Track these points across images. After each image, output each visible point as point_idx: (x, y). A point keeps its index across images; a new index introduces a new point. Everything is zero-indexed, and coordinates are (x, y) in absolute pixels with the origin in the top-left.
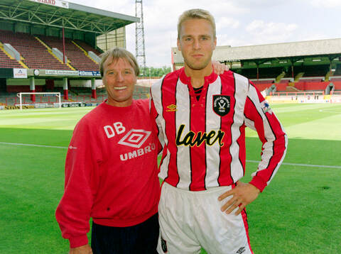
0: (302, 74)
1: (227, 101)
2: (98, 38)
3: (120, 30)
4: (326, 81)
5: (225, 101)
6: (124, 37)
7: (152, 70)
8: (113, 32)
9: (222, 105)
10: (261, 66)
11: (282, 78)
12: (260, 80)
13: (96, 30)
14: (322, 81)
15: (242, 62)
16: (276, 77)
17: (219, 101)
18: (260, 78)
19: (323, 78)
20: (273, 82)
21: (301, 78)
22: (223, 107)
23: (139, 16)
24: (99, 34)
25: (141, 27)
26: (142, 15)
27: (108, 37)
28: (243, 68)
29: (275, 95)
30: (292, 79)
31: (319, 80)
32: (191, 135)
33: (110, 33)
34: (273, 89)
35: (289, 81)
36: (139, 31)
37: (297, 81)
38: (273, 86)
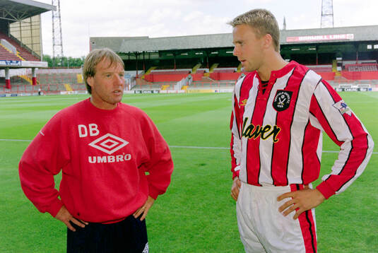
0: (216, 65)
1: (288, 96)
2: (11, 25)
3: (35, 18)
4: (238, 71)
5: (286, 97)
6: (40, 25)
7: (71, 59)
8: (28, 20)
9: (282, 100)
10: (177, 57)
11: (198, 69)
12: (177, 70)
13: (9, 16)
14: (235, 72)
15: (160, 52)
16: (192, 68)
17: (280, 96)
18: (177, 68)
19: (236, 69)
20: (190, 72)
21: (215, 69)
22: (282, 103)
23: (56, 4)
24: (13, 22)
25: (58, 15)
26: (59, 3)
27: (22, 25)
28: (161, 58)
29: (192, 85)
30: (207, 70)
31: (232, 70)
32: (251, 127)
33: (25, 20)
34: (190, 79)
35: (205, 72)
36: (55, 19)
37: (211, 72)
38: (190, 76)
